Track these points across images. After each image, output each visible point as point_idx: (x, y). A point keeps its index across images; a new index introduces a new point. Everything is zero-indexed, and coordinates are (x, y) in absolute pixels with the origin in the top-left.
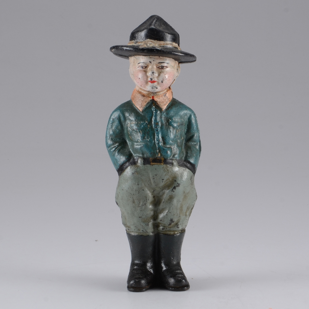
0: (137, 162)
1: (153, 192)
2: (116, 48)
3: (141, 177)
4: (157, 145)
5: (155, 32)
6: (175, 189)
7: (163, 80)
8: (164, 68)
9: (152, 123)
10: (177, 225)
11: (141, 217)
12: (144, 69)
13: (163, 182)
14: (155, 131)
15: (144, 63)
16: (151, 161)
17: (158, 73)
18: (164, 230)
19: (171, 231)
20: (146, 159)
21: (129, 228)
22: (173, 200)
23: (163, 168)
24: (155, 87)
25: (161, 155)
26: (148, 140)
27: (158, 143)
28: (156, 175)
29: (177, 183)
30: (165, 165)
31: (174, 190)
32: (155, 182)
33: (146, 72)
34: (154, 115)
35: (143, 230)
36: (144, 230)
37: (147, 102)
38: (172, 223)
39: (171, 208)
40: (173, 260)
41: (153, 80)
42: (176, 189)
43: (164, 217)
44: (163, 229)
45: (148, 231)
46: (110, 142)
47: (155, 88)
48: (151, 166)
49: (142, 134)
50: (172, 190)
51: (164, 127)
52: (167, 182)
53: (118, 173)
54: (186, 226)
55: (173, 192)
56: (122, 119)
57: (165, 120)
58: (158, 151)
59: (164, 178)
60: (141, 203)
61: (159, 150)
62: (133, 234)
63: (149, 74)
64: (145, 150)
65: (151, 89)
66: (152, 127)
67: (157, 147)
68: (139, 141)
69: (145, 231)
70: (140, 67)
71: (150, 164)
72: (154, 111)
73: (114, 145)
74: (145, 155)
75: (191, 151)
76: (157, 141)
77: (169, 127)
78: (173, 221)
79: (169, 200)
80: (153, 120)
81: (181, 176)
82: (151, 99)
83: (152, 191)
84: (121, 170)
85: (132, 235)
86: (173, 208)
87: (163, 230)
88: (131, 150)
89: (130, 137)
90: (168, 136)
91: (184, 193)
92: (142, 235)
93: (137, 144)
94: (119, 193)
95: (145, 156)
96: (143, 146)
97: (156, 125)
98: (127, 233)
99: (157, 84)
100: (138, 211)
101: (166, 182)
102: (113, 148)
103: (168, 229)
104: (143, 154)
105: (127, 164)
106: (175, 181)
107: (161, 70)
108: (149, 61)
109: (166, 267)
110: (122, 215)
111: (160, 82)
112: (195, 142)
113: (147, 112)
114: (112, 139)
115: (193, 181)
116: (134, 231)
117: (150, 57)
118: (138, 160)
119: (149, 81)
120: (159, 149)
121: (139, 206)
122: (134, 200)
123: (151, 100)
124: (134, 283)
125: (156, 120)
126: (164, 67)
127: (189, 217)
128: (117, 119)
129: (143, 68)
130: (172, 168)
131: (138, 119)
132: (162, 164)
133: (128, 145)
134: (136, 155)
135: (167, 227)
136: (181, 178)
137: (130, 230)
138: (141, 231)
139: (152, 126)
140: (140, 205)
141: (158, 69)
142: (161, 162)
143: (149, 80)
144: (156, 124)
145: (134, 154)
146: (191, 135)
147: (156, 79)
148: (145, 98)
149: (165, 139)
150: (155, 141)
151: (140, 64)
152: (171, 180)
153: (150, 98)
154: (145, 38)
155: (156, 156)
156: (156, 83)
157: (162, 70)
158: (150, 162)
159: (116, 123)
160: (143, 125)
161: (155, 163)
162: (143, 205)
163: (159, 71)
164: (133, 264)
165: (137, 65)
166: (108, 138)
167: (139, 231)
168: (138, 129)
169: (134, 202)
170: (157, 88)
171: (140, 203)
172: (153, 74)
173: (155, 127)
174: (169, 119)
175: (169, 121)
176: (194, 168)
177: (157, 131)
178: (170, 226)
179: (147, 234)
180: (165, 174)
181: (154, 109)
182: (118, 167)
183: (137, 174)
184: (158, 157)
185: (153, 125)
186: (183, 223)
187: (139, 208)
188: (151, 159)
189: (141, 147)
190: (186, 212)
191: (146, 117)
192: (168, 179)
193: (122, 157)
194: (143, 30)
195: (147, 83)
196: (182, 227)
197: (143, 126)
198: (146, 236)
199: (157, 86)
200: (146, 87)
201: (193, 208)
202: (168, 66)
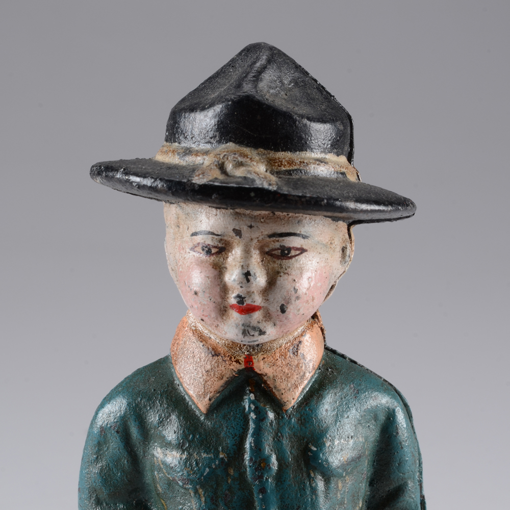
2: (106, 176)
5: (259, 117)
7: (288, 303)
8: (293, 253)
9: (243, 460)
12: (212, 258)
14: (255, 490)
15: (213, 234)
17: (268, 274)
24: (254, 328)
33: (219, 270)
34: (251, 431)
37: (225, 379)
41: (248, 301)
47: (257, 333)
49: (203, 499)
51: (290, 474)
56: (134, 432)
57: (292, 447)
63: (232, 276)
65: (241, 336)
66: (242, 475)
70: (199, 249)
72: (253, 415)
77: (309, 475)
80: (247, 446)
82: (242, 366)
97: (256, 469)
99: (261, 317)
107: (279, 262)
108: (231, 228)
111: (275, 308)
113: (224, 417)
117: (237, 213)
119: (232, 307)
123: (240, 372)
125: (258, 448)
126: (289, 249)
128: (118, 432)
129: (209, 252)
131: (190, 442)
139: (245, 472)
141: (269, 258)
143: (232, 301)
144: (261, 463)
147: (258, 300)
148: (217, 362)
151: (199, 239)
153: (237, 361)
154: (217, 138)
156: (257, 315)
157: (285, 262)
159: (114, 445)
160: (209, 467)
163: (271, 265)
165: (189, 241)
168: (191, 481)
170: (262, 333)
172: (248, 281)
173: (255, 479)
174: (307, 444)
175: (311, 450)
177: (263, 490)
181: (253, 407)
185: (248, 469)
191: (223, 434)
194: (212, 105)
195: (222, 311)
197: (207, 470)
199: (264, 324)
200: (221, 326)
202: (305, 247)
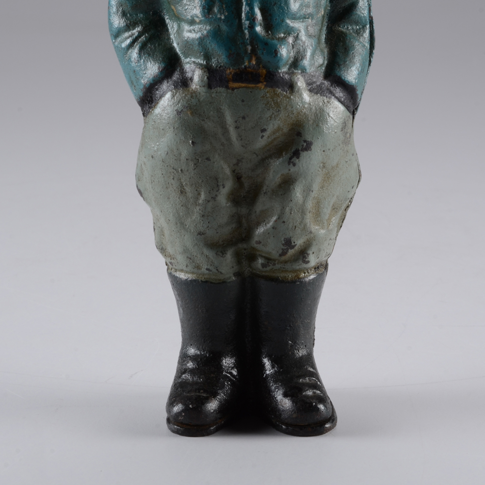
0: (191, 79)
1: (237, 164)
3: (203, 122)
4: (246, 31)
6: (298, 158)
10: (303, 254)
11: (203, 234)
13: (263, 137)
16: (230, 76)
18: (268, 269)
19: (286, 271)
20: (216, 70)
21: (172, 261)
22: (292, 187)
23: (263, 97)
25: (259, 60)
26: (223, 17)
27: (252, 27)
28: (244, 118)
29: (305, 141)
30: (268, 89)
31: (295, 160)
32: (240, 136)
35: (209, 267)
36: (211, 268)
38: (290, 251)
39: (287, 209)
40: (292, 346)
42: (301, 158)
43: (267, 233)
44: (263, 265)
45: (223, 271)
46: (118, 22)
48: (230, 91)
50: (290, 159)
52: (275, 136)
53: (142, 109)
54: (329, 255)
55: (291, 165)
58: (249, 48)
59: (265, 127)
60: (203, 196)
61: (252, 46)
62: (182, 276)
64: (213, 46)
67: (247, 37)
68: (197, 20)
69: (214, 270)
71: (227, 87)
73: (130, 30)
74: (213, 60)
75: (346, 49)
76: (247, 20)
78: (293, 244)
79: (280, 186)
81: (314, 121)
83: (235, 161)
84: (148, 99)
85: (181, 279)
86: (291, 210)
87: (265, 269)
88: (175, 45)
89: (173, 7)
90: (280, 7)
91: (324, 167)
92: (206, 282)
93: (192, 28)
94: (143, 166)
95: (214, 63)
96: (207, 36)
98: (169, 271)
100: (194, 218)
101: (273, 138)
102: (128, 38)
103: (278, 266)
104: (207, 57)
105: (165, 86)
106: (299, 134)
109: (273, 367)
110: (154, 223)
112: (357, 23)
114: (124, 14)
115: (348, 135)
116: (185, 268)
118: (193, 75)
120: (252, 44)
121: (196, 204)
122: (182, 186)
124: (183, 411)
127: (338, 232)
130: (289, 98)
132: (261, 86)
133: (167, 30)
134: (188, 60)
135: (275, 260)
136: (315, 126)
137: (174, 266)
138: (204, 270)
140: (200, 202)
142: (259, 82)
145: (183, 58)
146: (347, 4)
149: (270, 15)
150: (243, 21)
152: (285, 130)
155: (244, 63)
158: (228, 82)
161: (242, 82)
162: (208, 201)
164: (184, 357)
166: (114, 9)
167: (200, 272)
169: (182, 192)
171: (199, 194)
176: (352, 98)
178: (283, 258)
179: (221, 277)
180: (268, 114)
182: (141, 94)
183: (192, 113)
184: (249, 67)
186: (320, 250)
187: (198, 208)
188: (230, 71)
189: (200, 38)
190: (329, 219)
192: (279, 129)
193: (149, 65)
196: (317, 260)
198: (219, 283)
201: (348, 207)
